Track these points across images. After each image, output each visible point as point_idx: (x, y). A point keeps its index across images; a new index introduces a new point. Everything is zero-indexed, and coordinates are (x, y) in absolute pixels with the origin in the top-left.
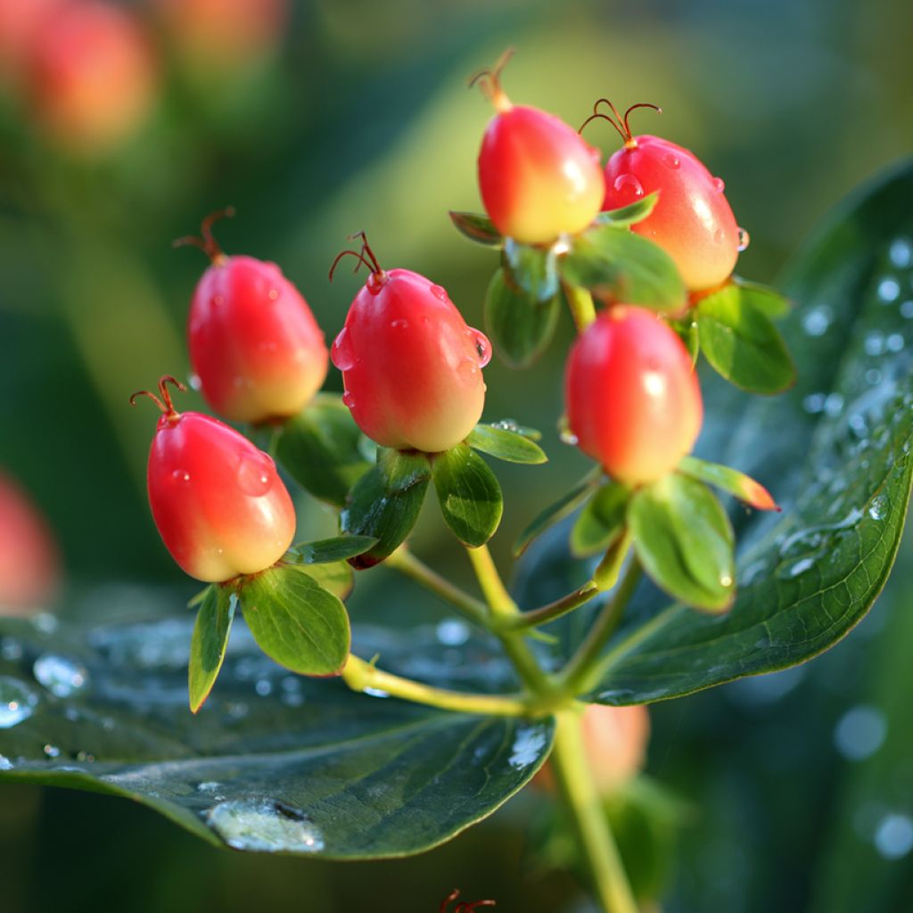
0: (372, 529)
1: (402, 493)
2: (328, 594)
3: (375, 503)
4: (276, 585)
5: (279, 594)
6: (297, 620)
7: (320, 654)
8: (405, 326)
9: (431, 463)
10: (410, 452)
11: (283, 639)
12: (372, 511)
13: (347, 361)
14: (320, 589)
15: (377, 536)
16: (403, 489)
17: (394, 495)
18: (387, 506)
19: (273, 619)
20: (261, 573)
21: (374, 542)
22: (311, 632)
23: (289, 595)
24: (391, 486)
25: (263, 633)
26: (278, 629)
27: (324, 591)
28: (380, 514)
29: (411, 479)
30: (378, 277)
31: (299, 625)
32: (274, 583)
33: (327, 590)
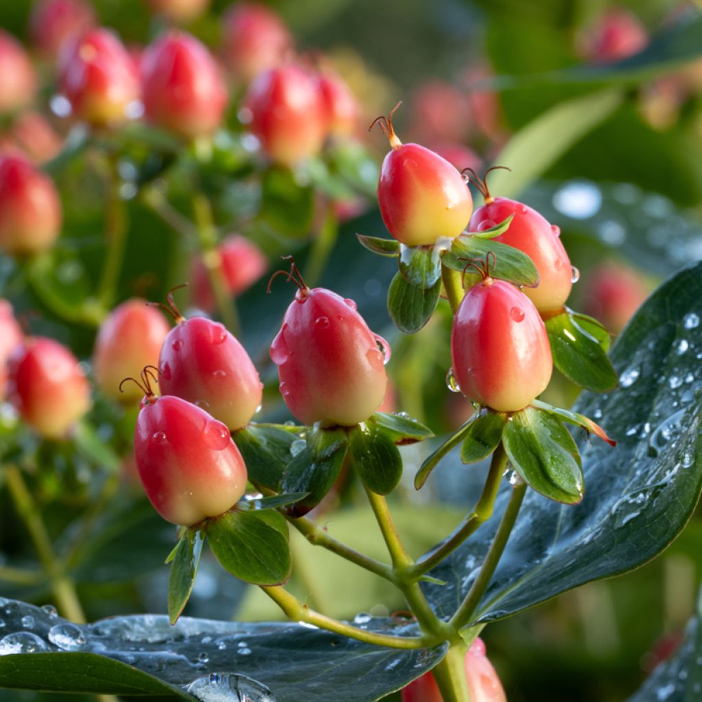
0: (304, 487)
1: (326, 459)
2: (274, 530)
3: (306, 469)
4: (233, 524)
5: (236, 530)
6: (251, 549)
7: (269, 572)
8: (326, 321)
9: (348, 436)
10: (332, 428)
11: (240, 562)
12: (304, 475)
13: (282, 356)
14: (267, 527)
15: (308, 490)
16: (327, 456)
17: (320, 461)
18: (315, 471)
19: (233, 548)
20: (221, 516)
21: (306, 495)
22: (262, 557)
23: (243, 530)
24: (318, 455)
25: (226, 558)
26: (237, 555)
27: (270, 528)
28: (310, 476)
29: (333, 448)
30: (304, 291)
31: (252, 552)
32: (232, 522)
33: (273, 527)
